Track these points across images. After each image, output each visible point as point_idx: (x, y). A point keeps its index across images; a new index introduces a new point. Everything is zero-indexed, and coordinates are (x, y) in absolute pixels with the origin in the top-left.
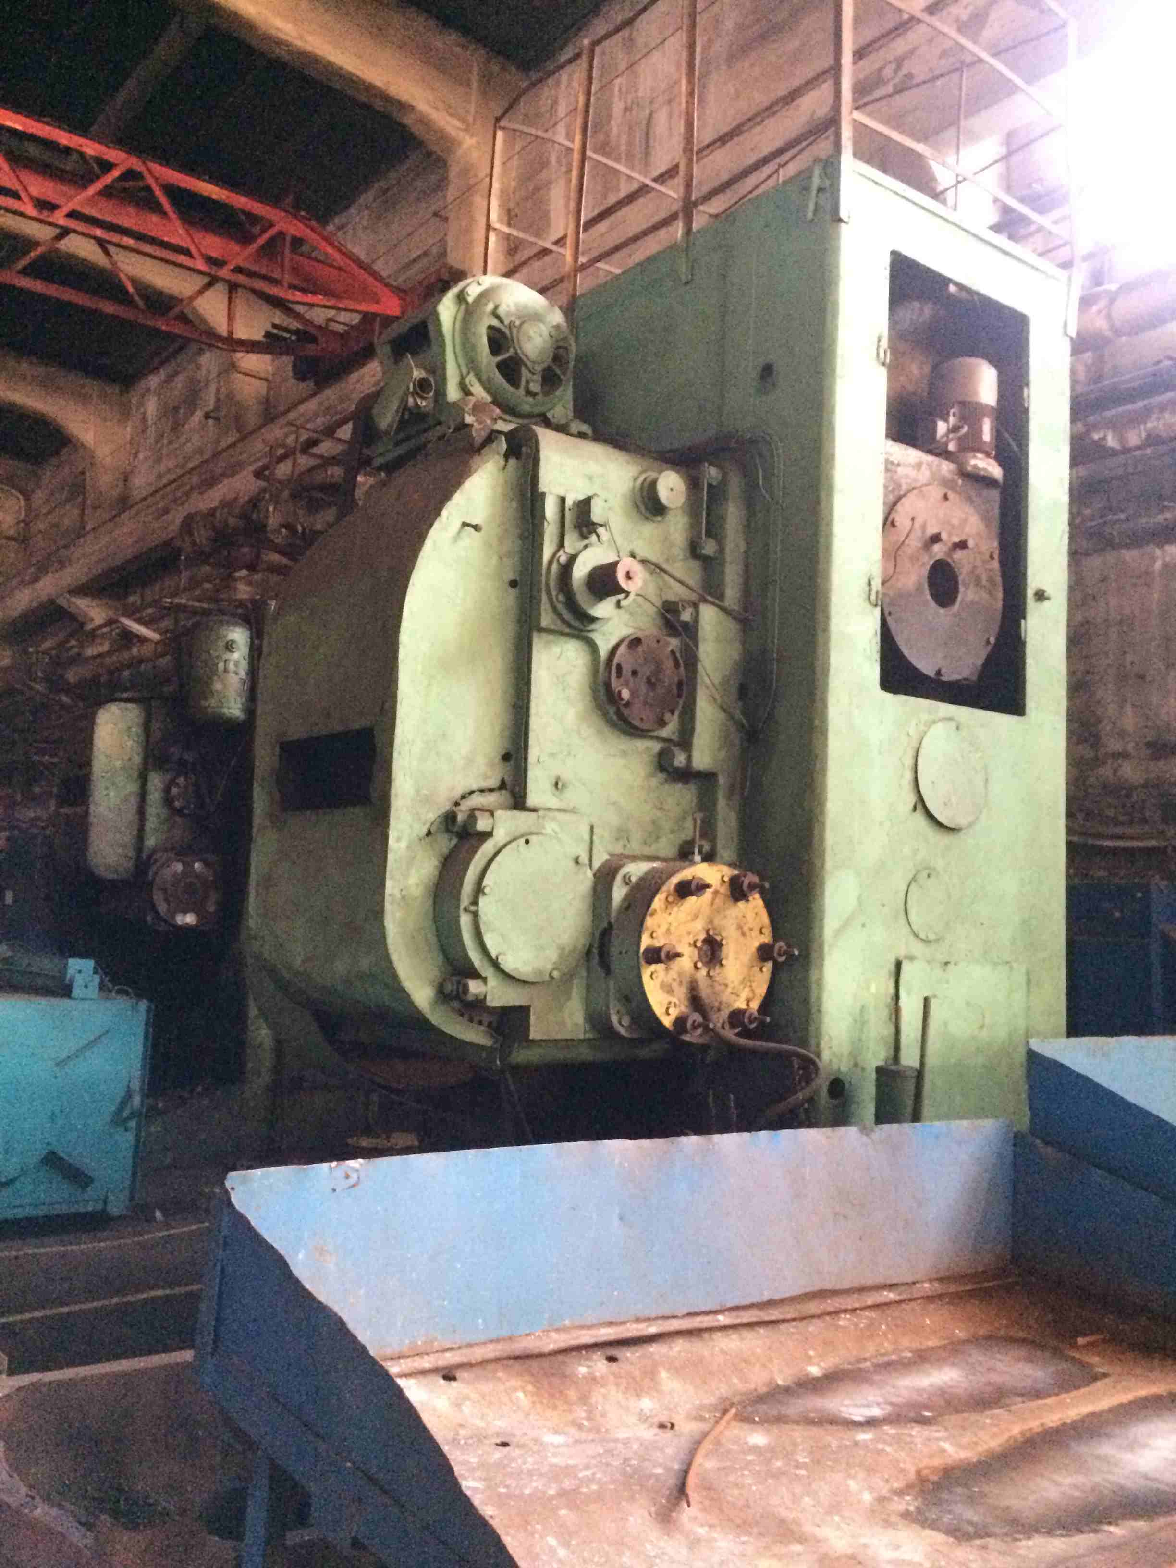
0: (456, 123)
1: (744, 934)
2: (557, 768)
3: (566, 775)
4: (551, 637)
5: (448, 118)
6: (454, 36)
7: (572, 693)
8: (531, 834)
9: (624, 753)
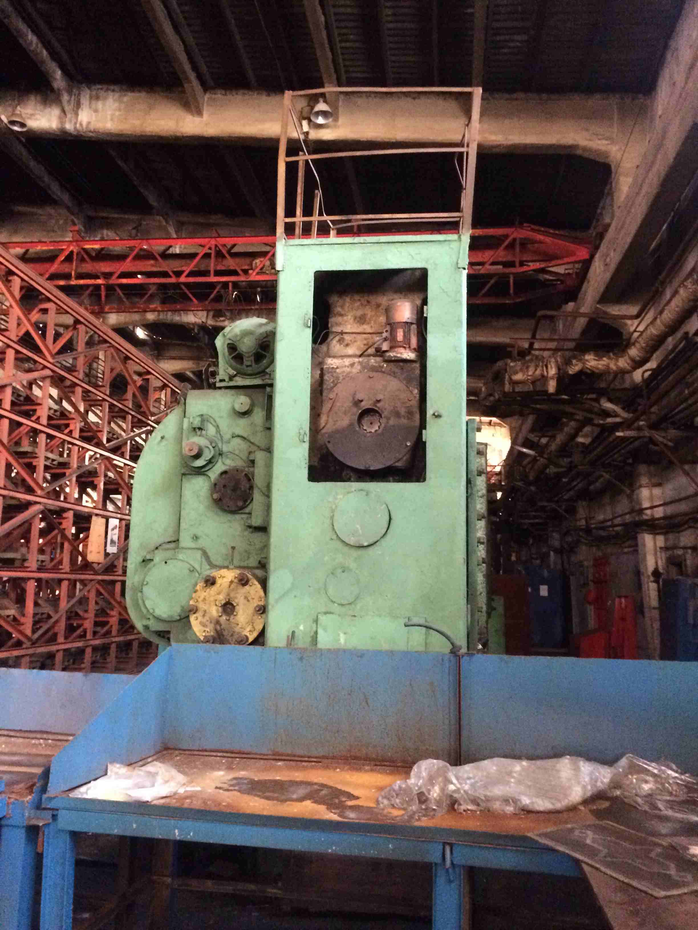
0: (604, 142)
1: (248, 601)
2: (194, 531)
3: (199, 534)
4: (190, 476)
5: (599, 142)
6: (598, 96)
7: (201, 498)
8: (168, 559)
9: (230, 521)
